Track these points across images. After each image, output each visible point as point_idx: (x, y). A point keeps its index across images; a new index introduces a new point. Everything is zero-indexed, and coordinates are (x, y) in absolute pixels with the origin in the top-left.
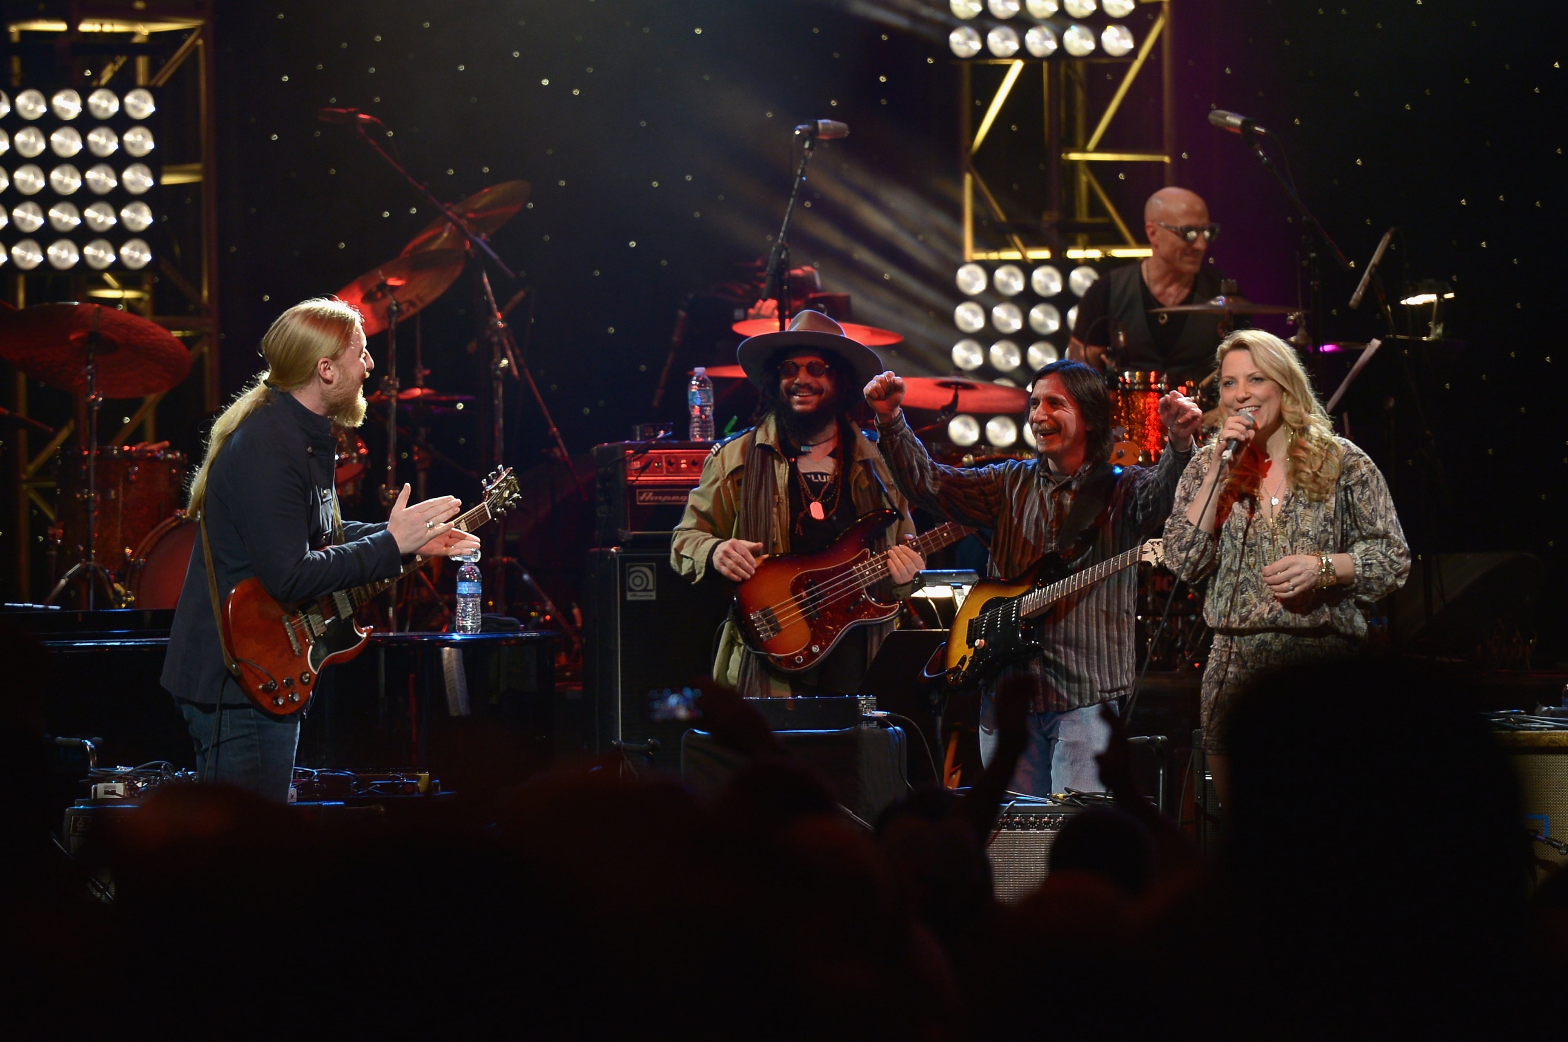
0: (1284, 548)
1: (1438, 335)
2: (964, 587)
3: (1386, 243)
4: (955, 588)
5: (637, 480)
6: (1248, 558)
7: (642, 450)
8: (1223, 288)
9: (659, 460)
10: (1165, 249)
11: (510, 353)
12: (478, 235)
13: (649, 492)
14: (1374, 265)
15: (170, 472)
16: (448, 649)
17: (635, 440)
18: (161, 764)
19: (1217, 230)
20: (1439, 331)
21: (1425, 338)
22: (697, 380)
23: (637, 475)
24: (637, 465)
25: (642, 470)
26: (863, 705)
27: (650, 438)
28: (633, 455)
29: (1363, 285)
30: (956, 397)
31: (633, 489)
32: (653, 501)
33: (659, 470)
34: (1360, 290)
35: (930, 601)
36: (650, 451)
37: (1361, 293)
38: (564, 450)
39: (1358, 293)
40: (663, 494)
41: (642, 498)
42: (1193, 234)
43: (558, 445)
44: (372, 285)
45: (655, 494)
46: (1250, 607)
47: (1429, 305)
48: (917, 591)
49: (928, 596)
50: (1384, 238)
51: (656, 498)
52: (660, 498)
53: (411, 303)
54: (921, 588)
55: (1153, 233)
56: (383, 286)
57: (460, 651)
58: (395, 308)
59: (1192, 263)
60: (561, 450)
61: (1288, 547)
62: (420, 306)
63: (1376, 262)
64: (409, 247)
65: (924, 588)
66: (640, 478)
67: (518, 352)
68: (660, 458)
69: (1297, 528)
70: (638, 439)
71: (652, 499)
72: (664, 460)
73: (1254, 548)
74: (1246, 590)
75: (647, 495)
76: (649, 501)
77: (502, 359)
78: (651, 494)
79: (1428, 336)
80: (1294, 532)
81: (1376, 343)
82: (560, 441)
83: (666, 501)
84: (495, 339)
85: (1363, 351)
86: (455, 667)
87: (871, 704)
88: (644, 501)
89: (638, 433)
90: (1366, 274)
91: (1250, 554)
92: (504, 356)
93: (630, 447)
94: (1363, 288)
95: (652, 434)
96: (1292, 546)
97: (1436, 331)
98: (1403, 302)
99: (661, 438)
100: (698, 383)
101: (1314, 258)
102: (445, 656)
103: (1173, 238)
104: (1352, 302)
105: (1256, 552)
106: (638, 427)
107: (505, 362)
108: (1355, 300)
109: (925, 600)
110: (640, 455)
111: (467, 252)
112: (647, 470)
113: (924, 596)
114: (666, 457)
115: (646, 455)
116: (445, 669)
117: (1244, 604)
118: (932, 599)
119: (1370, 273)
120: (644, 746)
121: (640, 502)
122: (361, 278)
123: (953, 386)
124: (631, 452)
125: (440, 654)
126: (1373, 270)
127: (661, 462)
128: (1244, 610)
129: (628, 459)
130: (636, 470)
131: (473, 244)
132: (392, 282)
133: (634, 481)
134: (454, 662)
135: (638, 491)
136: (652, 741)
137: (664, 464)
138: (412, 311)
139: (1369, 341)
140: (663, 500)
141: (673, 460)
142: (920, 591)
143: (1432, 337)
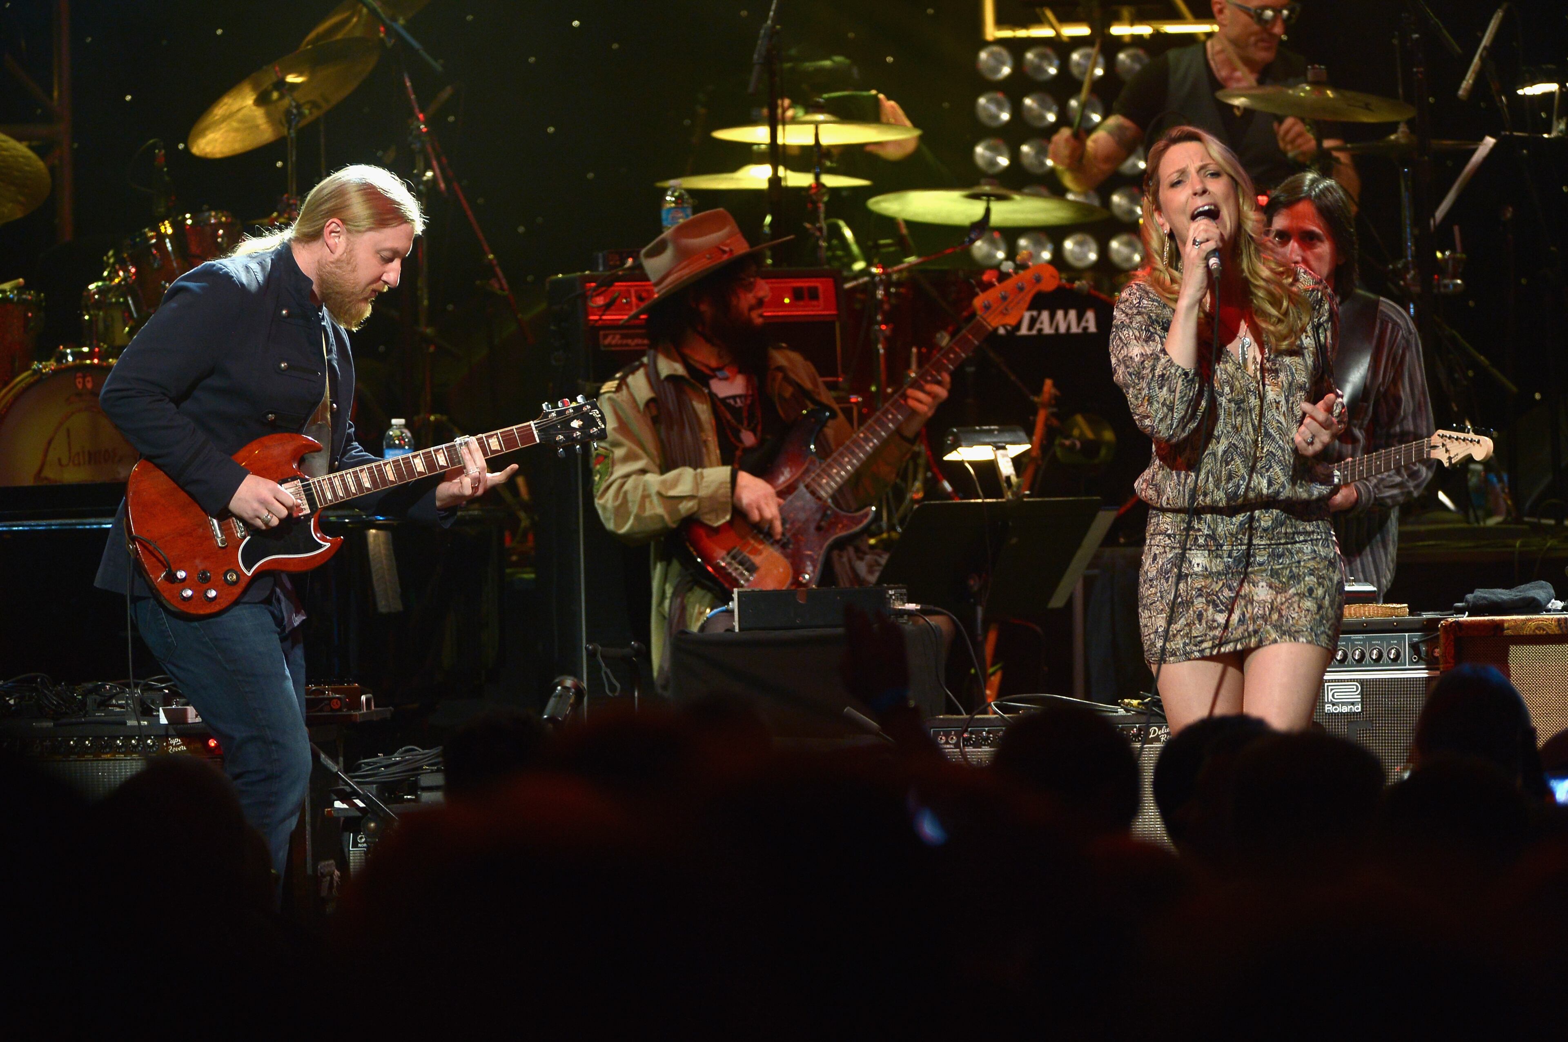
0: (1278, 403)
1: (1561, 131)
2: (1007, 446)
3: (1498, 22)
4: (998, 448)
5: (600, 319)
6: (1236, 418)
7: (606, 283)
8: (1310, 75)
9: (627, 295)
10: (1234, 31)
11: (435, 163)
12: (394, 19)
13: (615, 334)
14: (1485, 48)
15: (26, 315)
16: (373, 531)
17: (597, 270)
18: (37, 677)
19: (1298, 9)
20: (1562, 126)
21: (1546, 136)
22: (672, 196)
23: (600, 313)
24: (600, 301)
25: (607, 307)
26: (891, 595)
27: (615, 267)
28: (595, 289)
29: (1474, 72)
30: (988, 211)
31: (596, 330)
32: (621, 345)
33: (627, 307)
34: (1470, 78)
35: (967, 465)
36: (616, 284)
37: (1471, 82)
38: (504, 282)
39: (1468, 81)
40: (632, 337)
41: (607, 342)
42: (1269, 13)
43: (495, 275)
44: (267, 83)
45: (624, 337)
46: (1236, 480)
47: (1549, 96)
48: (950, 452)
49: (965, 459)
50: (1495, 16)
51: (625, 342)
52: (629, 341)
53: (314, 105)
54: (955, 449)
55: (1221, 11)
56: (281, 85)
57: (390, 534)
58: (295, 111)
59: (1266, 49)
60: (499, 281)
61: (1283, 402)
62: (325, 107)
63: (1488, 44)
64: (312, 35)
65: (959, 449)
66: (604, 317)
67: (445, 160)
68: (629, 292)
69: (1293, 378)
70: (601, 269)
71: (620, 342)
72: (633, 294)
73: (1242, 405)
74: (1232, 459)
75: (613, 338)
76: (616, 345)
77: (425, 171)
78: (618, 337)
79: (1549, 133)
80: (1290, 384)
81: (1490, 141)
82: (498, 270)
83: (637, 345)
84: (416, 146)
85: (1474, 151)
86: (383, 552)
87: (901, 594)
88: (610, 345)
89: (601, 261)
90: (1476, 59)
91: (1237, 413)
92: (429, 167)
93: (590, 279)
94: (1473, 76)
95: (618, 263)
96: (1287, 401)
97: (1558, 127)
98: (1520, 92)
99: (630, 268)
100: (673, 199)
101: (1417, 39)
102: (371, 540)
103: (1244, 18)
104: (1461, 92)
105: (1244, 410)
106: (600, 255)
107: (429, 174)
108: (1465, 89)
109: (960, 464)
110: (603, 289)
111: (381, 40)
112: (613, 308)
113: (960, 459)
114: (636, 291)
115: (612, 288)
116: (371, 557)
117: (1230, 478)
118: (970, 463)
119: (1481, 56)
120: (626, 651)
121: (605, 346)
122: (254, 74)
123: (985, 198)
124: (593, 284)
125: (365, 538)
126: (1485, 54)
127: (630, 297)
128: (1230, 485)
129: (589, 293)
130: (599, 308)
131: (389, 31)
132: (291, 79)
133: (596, 321)
134: (382, 547)
135: (602, 333)
136: (636, 645)
137: (634, 299)
138: (316, 113)
139: (1481, 139)
140: (633, 344)
141: (644, 295)
142: (954, 452)
143: (1554, 134)
